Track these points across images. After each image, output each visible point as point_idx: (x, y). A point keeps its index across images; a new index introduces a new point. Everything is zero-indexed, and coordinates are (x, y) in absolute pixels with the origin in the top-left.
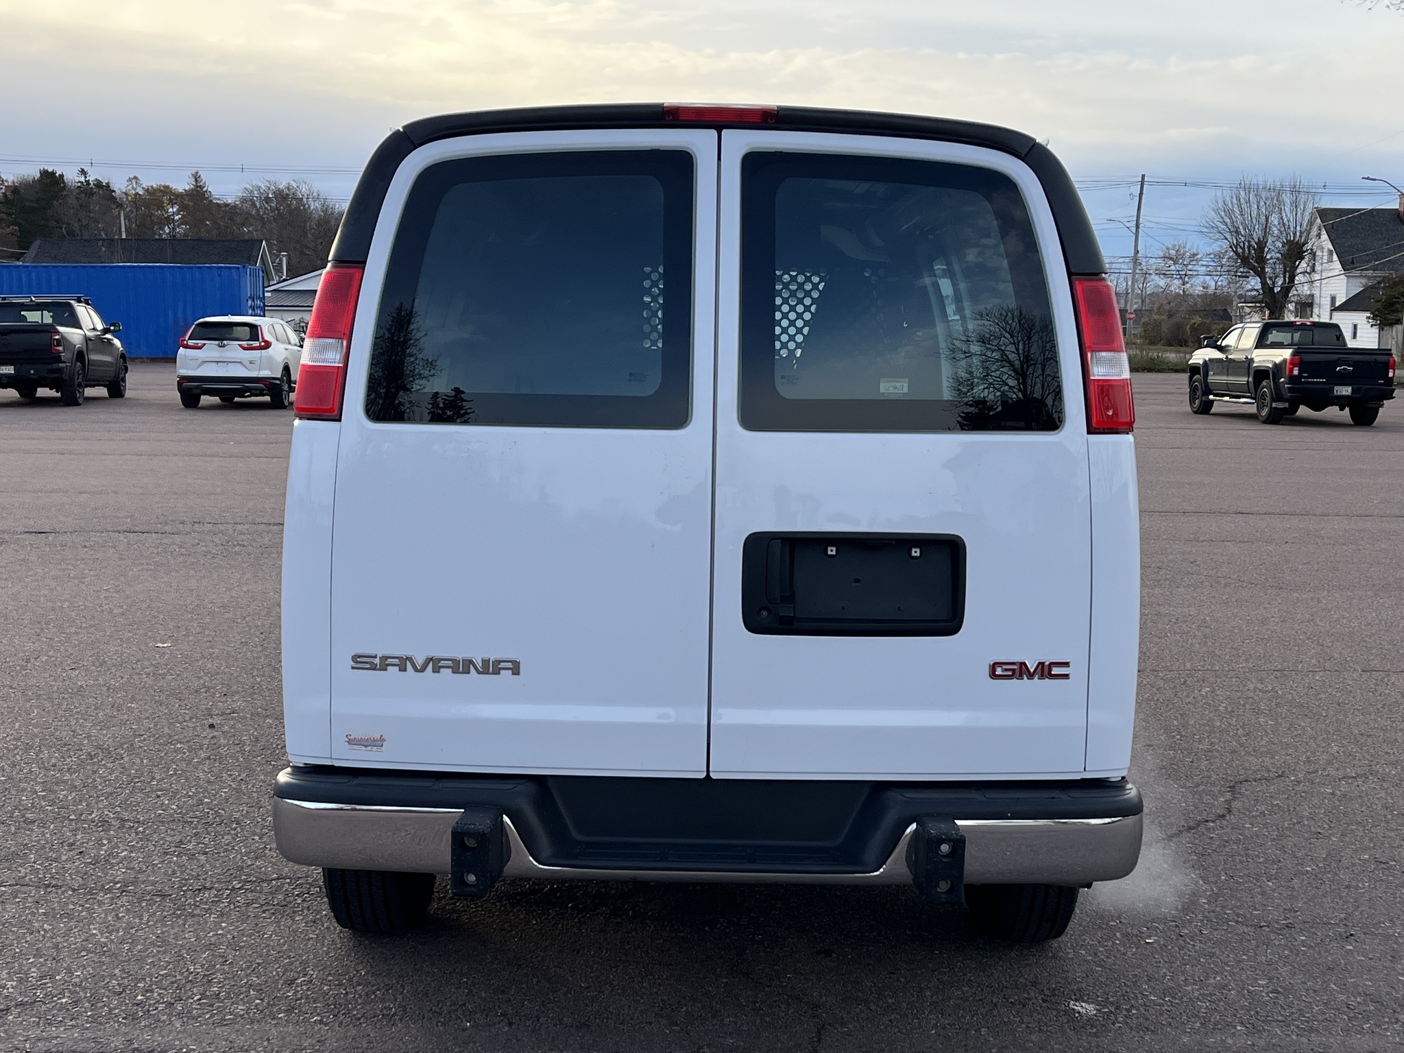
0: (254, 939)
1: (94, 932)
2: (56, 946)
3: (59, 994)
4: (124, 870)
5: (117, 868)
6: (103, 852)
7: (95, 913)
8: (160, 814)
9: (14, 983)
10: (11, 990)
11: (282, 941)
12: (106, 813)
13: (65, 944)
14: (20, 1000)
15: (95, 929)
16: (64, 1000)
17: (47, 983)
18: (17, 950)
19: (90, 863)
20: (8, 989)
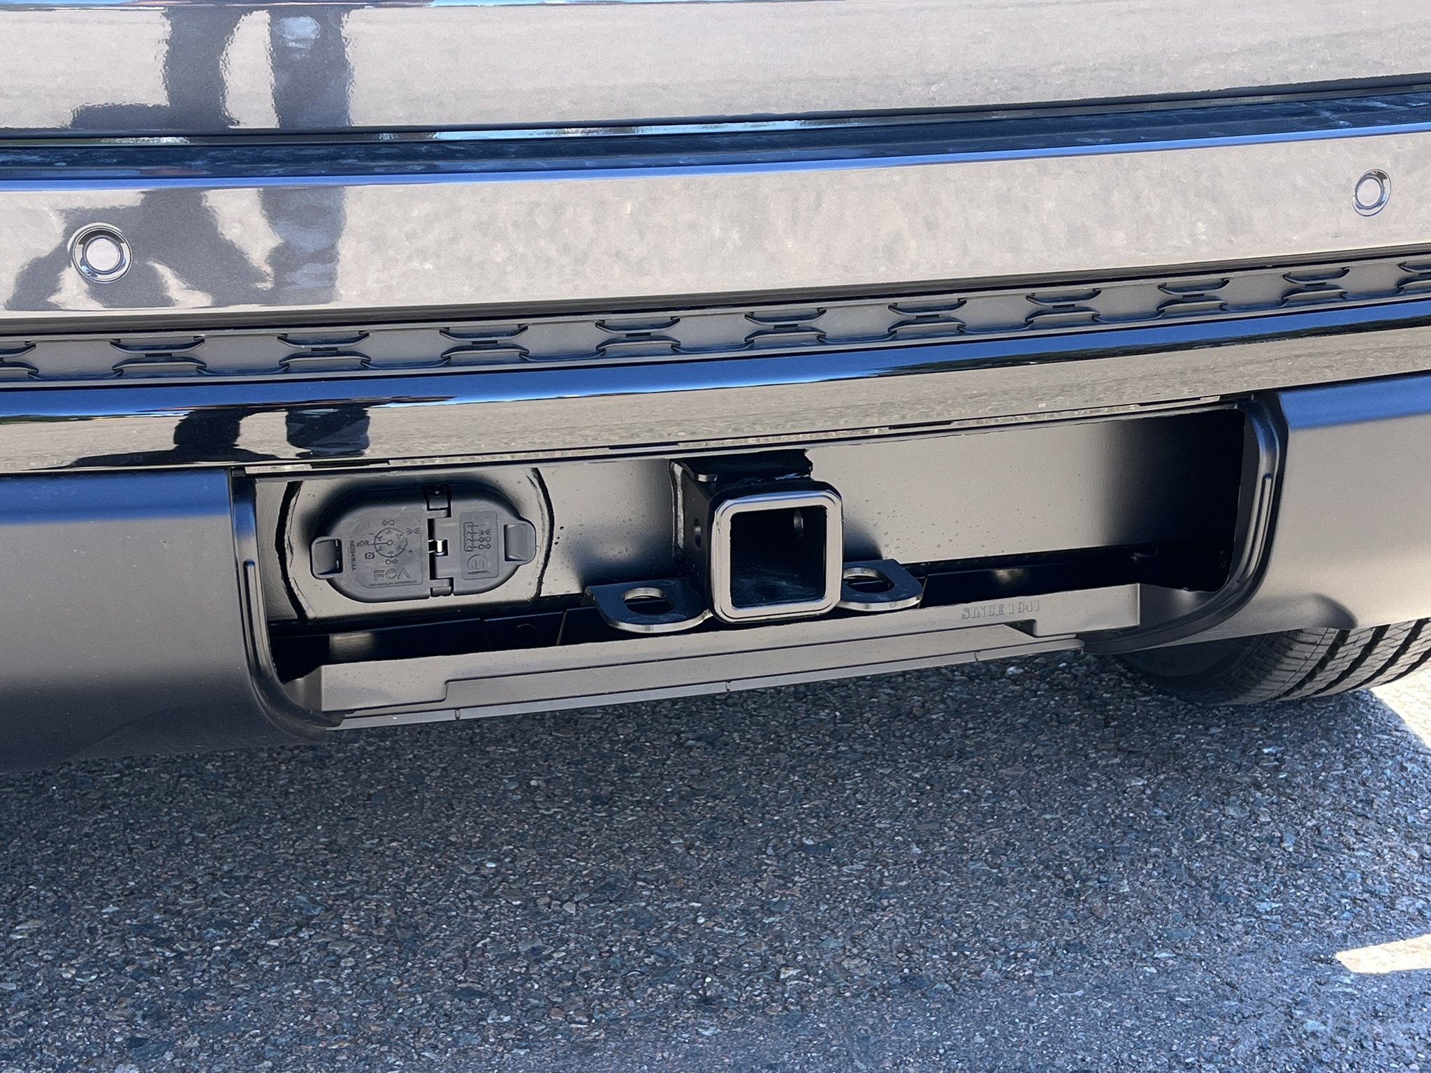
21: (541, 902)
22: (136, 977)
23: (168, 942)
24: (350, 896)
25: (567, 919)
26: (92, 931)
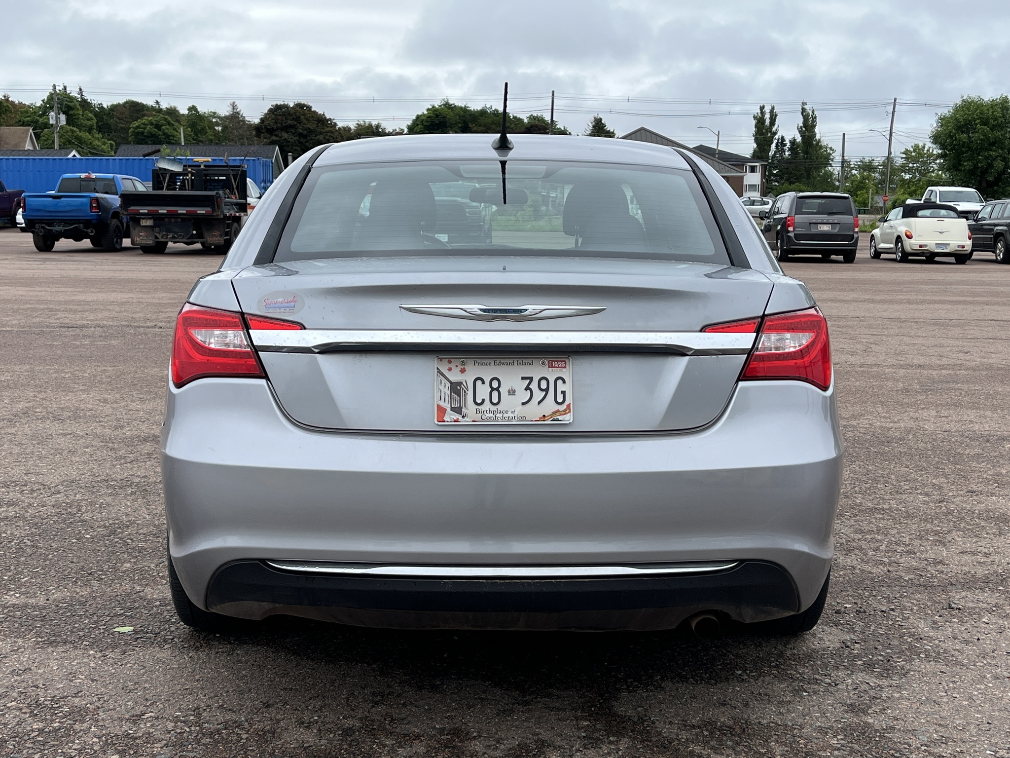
0: (114, 669)
4: (18, 595)
5: (13, 593)
8: (73, 543)
11: (142, 671)
12: (25, 541)
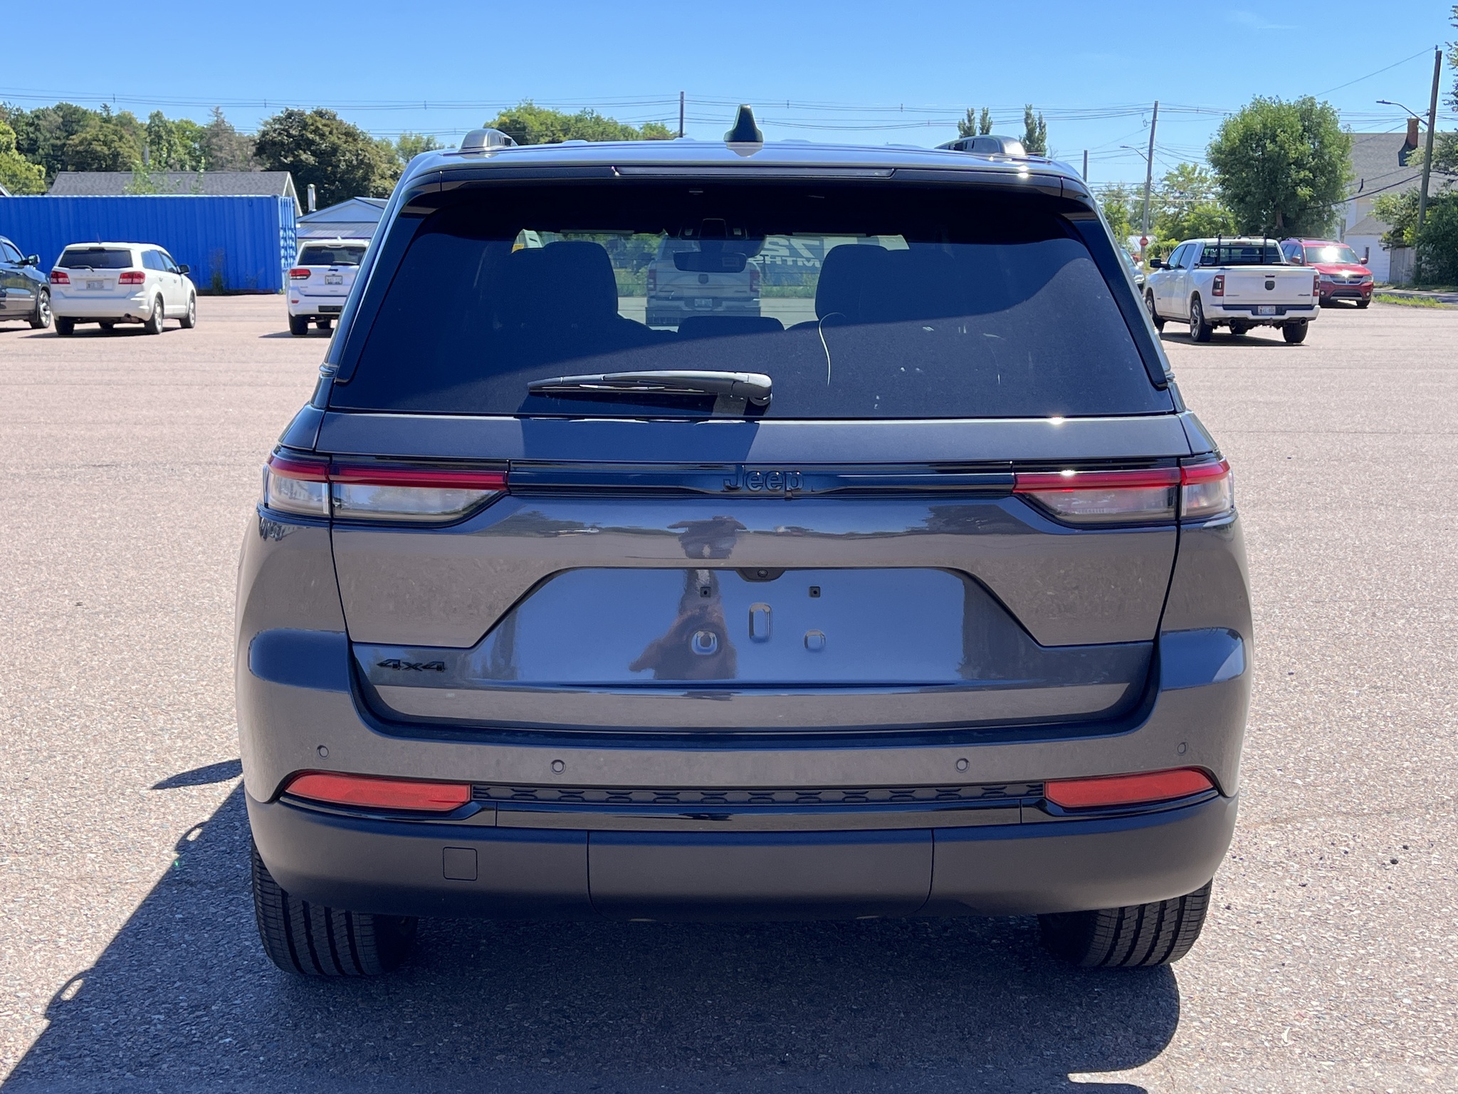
1: (247, 943)
2: (203, 964)
3: (219, 1032)
6: (237, 838)
7: (241, 918)
9: (162, 1017)
10: (159, 1027)
13: (215, 962)
14: (172, 1040)
15: (246, 940)
16: (227, 1040)
17: (202, 1016)
18: (158, 970)
19: (224, 852)
20: (155, 1025)
21: (726, 1019)
22: (554, 1028)
23: (568, 1017)
24: (646, 1008)
25: (736, 1026)
26: (538, 1009)
